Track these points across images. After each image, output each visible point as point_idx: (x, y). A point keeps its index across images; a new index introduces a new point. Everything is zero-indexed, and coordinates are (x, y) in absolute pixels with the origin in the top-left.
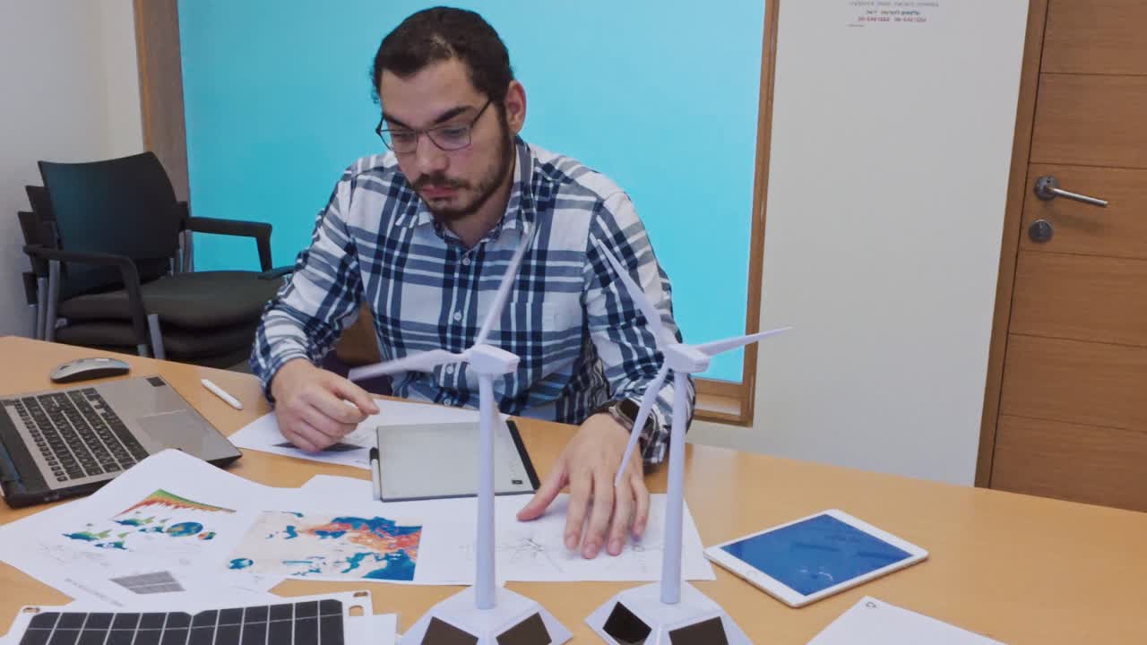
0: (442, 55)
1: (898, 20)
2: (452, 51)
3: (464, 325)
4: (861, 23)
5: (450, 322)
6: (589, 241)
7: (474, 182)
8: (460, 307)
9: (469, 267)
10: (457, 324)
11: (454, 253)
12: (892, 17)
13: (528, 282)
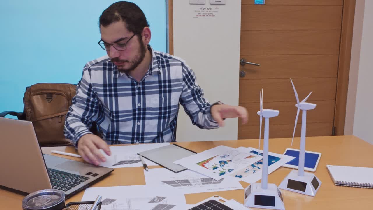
0: (117, 19)
1: (207, 16)
2: (121, 18)
3: (142, 107)
4: (198, 17)
5: (137, 107)
6: (183, 75)
7: (130, 60)
8: (139, 101)
9: (140, 87)
10: (139, 107)
11: (134, 83)
12: (206, 15)
13: (166, 90)
